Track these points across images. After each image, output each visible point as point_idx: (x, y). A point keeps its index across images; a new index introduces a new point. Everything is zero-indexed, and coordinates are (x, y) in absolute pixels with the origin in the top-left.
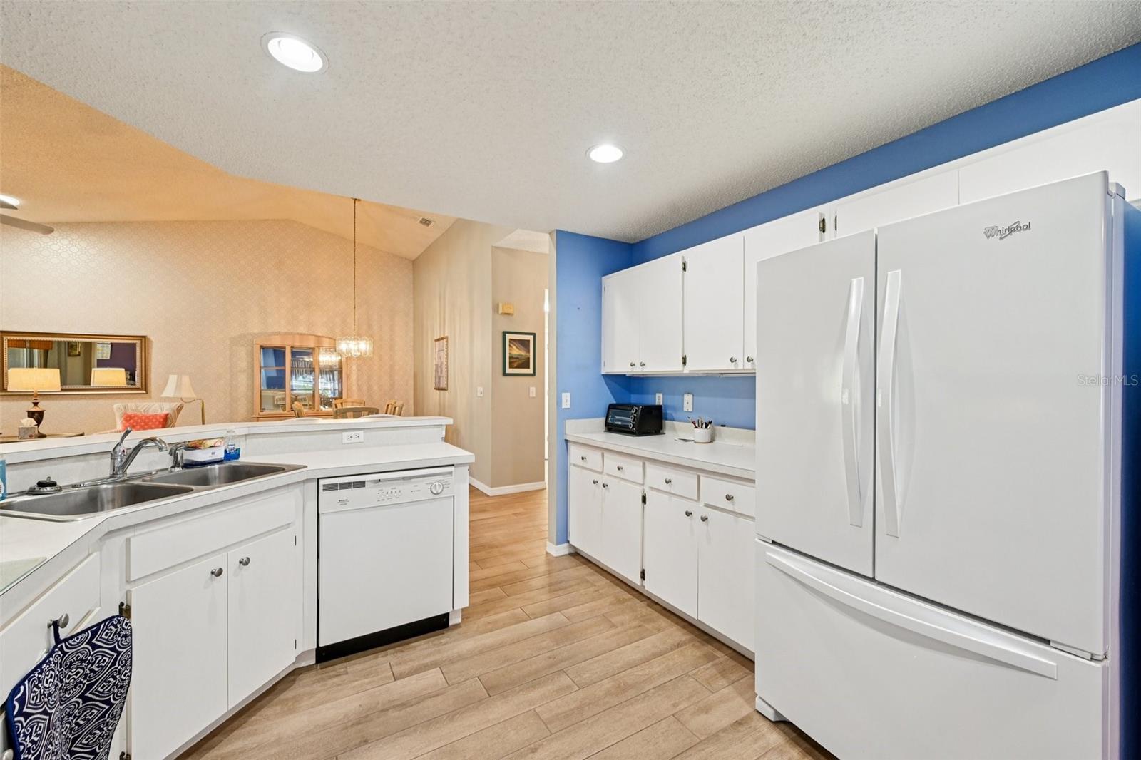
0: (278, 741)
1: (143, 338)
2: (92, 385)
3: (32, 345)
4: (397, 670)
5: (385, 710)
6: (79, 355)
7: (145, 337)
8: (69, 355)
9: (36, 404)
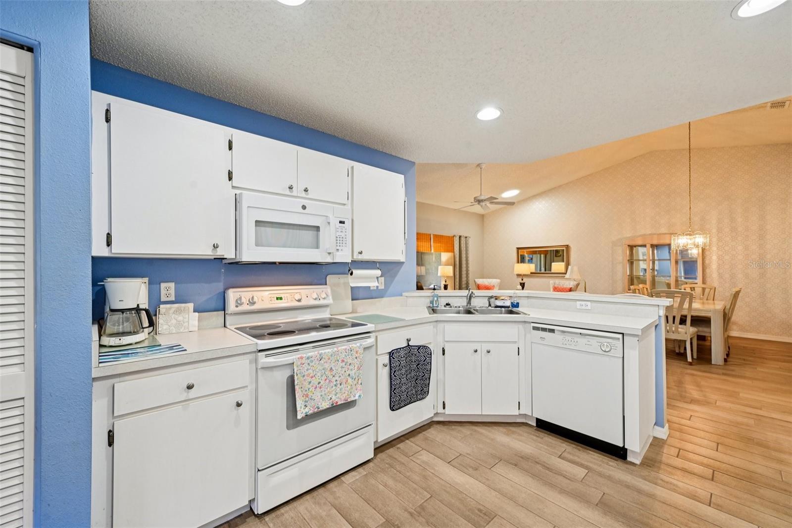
0: (492, 440)
1: (567, 247)
2: (553, 271)
3: (540, 253)
4: (565, 455)
5: (538, 463)
6: (560, 256)
7: (568, 245)
8: (556, 256)
9: (522, 279)
